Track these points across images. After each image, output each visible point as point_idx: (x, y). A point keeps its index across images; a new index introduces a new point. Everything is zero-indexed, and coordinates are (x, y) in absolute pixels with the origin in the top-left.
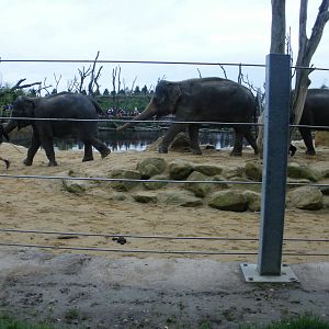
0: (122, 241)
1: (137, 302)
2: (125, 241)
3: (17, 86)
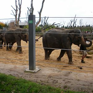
0: (81, 68)
1: (84, 85)
3: (53, 25)
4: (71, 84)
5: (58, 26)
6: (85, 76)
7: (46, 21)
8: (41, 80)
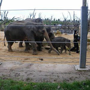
0: (42, 60)
1: (46, 76)
2: (43, 60)
3: (13, 19)
4: (33, 76)
5: (17, 20)
6: (46, 67)
7: (6, 15)
8: (2, 75)
